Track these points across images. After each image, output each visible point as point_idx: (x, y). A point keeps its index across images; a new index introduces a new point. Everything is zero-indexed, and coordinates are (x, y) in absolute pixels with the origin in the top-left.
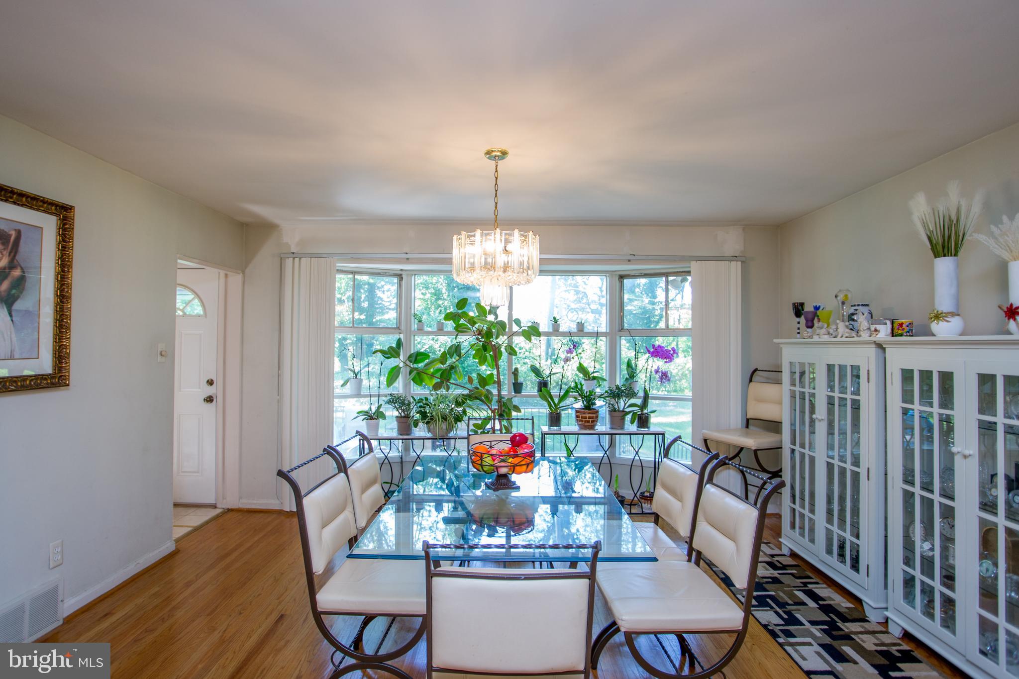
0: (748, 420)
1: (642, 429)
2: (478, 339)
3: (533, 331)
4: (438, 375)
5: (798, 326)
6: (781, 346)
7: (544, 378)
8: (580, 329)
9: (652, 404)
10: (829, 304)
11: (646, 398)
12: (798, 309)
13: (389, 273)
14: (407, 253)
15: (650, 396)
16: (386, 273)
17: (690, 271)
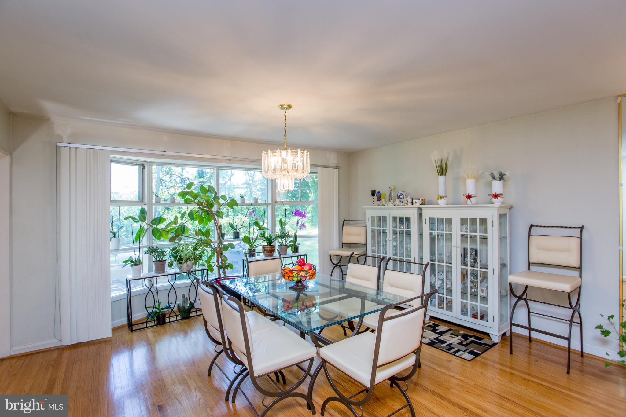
0: (343, 244)
1: (296, 254)
2: (199, 208)
3: (233, 203)
4: (174, 231)
5: (373, 200)
6: (366, 209)
7: (236, 230)
8: (256, 201)
9: (299, 240)
10: (385, 191)
11: (296, 237)
12: (373, 193)
13: (138, 163)
14: (165, 152)
15: (298, 236)
16: (136, 163)
17: (317, 172)
